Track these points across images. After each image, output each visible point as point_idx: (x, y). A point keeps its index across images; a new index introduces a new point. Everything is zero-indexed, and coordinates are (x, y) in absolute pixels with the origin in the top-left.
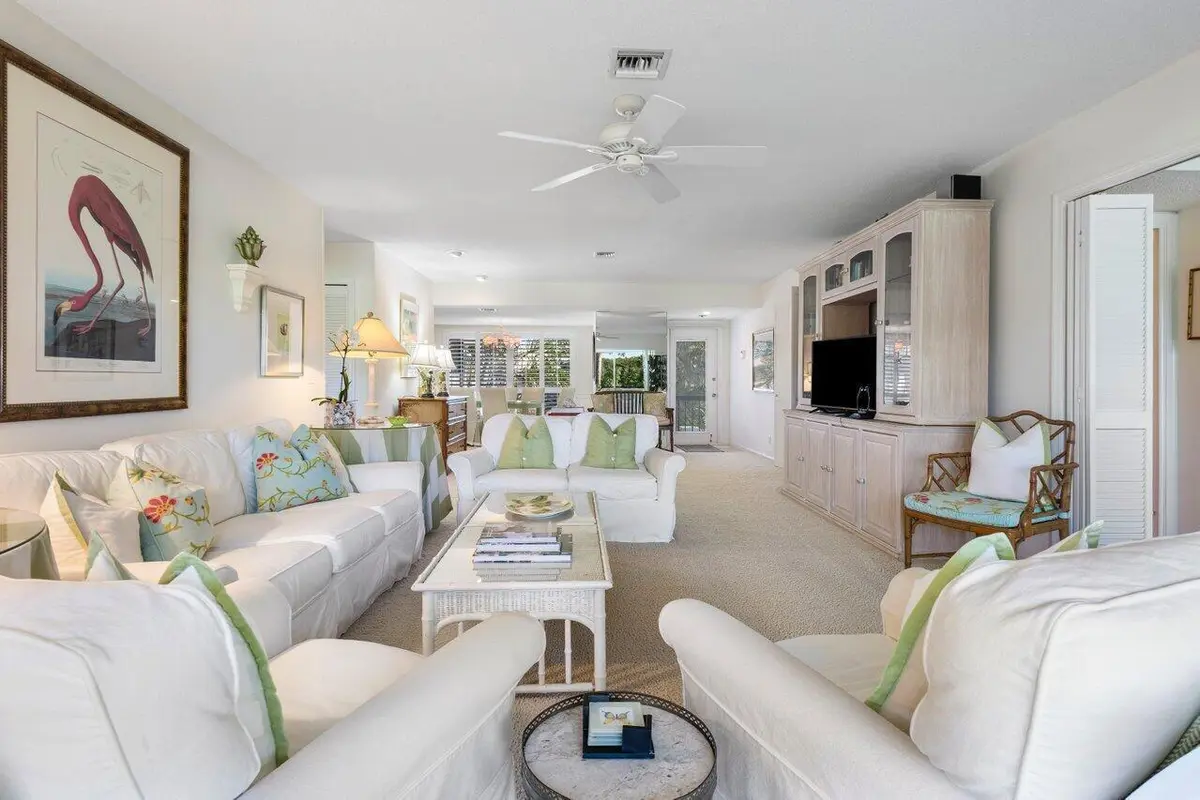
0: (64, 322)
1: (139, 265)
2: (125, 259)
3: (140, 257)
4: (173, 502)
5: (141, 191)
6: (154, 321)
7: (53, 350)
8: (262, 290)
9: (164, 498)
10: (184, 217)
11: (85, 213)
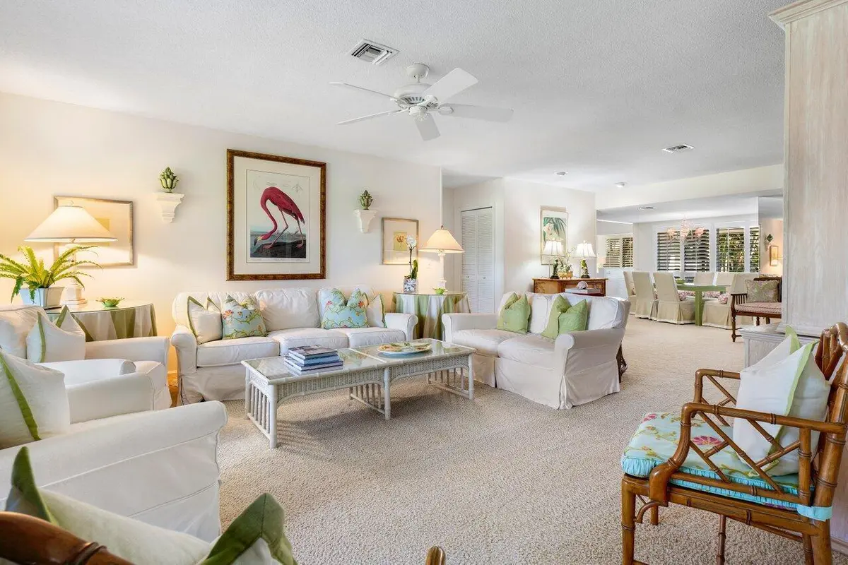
0: (258, 245)
1: (297, 218)
2: (288, 217)
3: (298, 215)
4: (232, 313)
5: (298, 187)
6: (305, 241)
7: (253, 255)
8: (383, 219)
9: (230, 311)
10: (323, 194)
11: (269, 203)
